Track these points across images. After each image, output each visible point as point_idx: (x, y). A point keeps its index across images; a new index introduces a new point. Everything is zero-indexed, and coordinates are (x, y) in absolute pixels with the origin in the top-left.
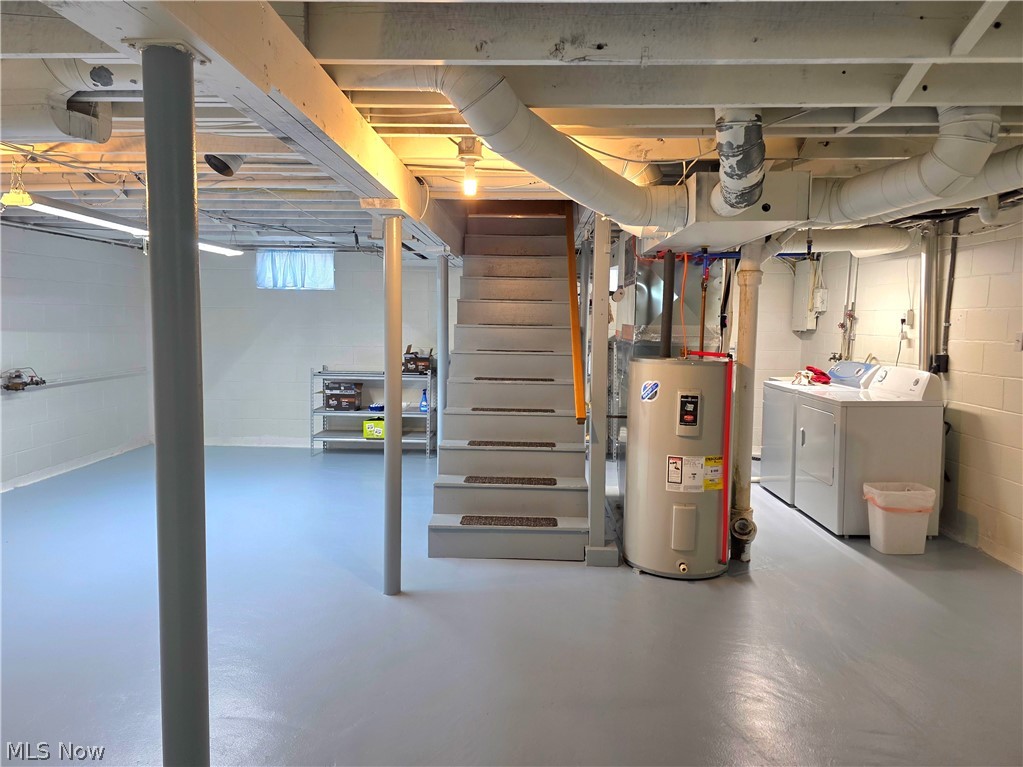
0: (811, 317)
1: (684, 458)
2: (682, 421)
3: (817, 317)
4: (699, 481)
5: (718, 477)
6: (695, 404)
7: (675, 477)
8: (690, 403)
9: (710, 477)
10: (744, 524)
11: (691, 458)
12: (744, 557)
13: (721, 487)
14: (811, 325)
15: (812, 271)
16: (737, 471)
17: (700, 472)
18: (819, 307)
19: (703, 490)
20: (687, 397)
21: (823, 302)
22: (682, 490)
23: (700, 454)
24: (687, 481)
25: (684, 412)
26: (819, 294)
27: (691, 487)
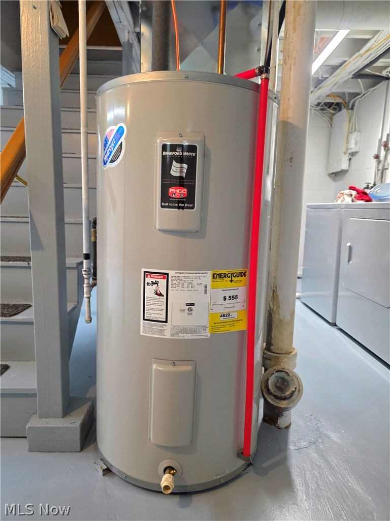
0: (345, 158)
1: (171, 274)
2: (165, 198)
3: (350, 159)
4: (201, 318)
5: (238, 308)
6: (192, 162)
7: (155, 310)
8: (181, 160)
9: (221, 310)
10: (283, 380)
11: (185, 274)
12: (282, 422)
13: (242, 326)
14: (344, 166)
15: (348, 119)
16: (274, 295)
17: (201, 300)
18: (353, 147)
19: (207, 334)
20: (173, 148)
21: (356, 143)
22: (168, 335)
23: (200, 267)
24: (177, 318)
25: (167, 180)
26: (353, 137)
27: (184, 329)
